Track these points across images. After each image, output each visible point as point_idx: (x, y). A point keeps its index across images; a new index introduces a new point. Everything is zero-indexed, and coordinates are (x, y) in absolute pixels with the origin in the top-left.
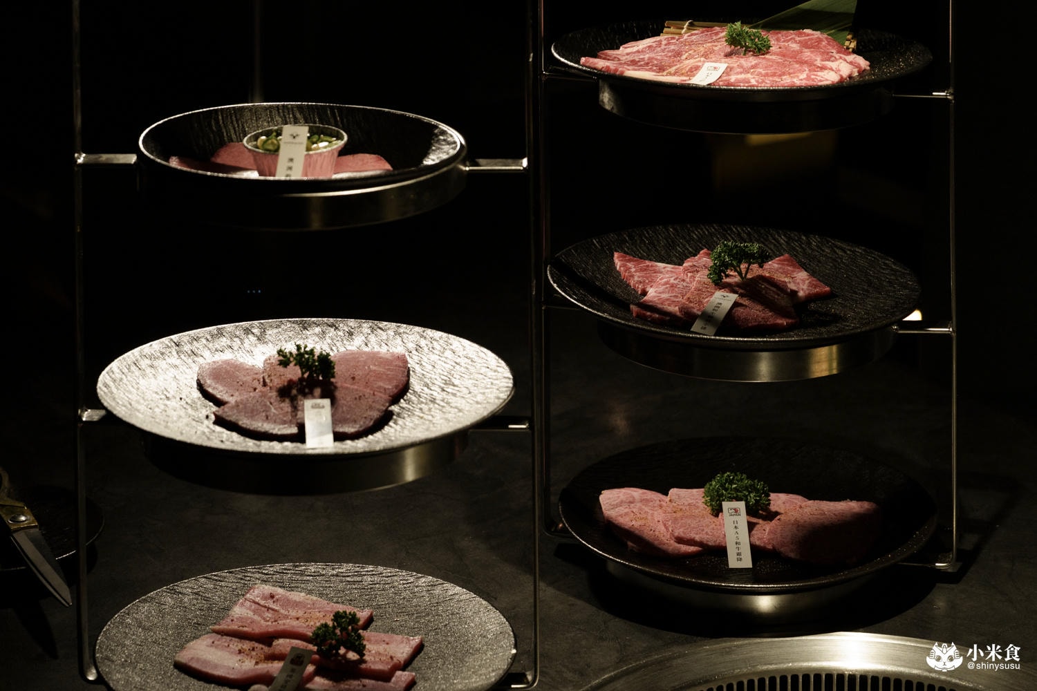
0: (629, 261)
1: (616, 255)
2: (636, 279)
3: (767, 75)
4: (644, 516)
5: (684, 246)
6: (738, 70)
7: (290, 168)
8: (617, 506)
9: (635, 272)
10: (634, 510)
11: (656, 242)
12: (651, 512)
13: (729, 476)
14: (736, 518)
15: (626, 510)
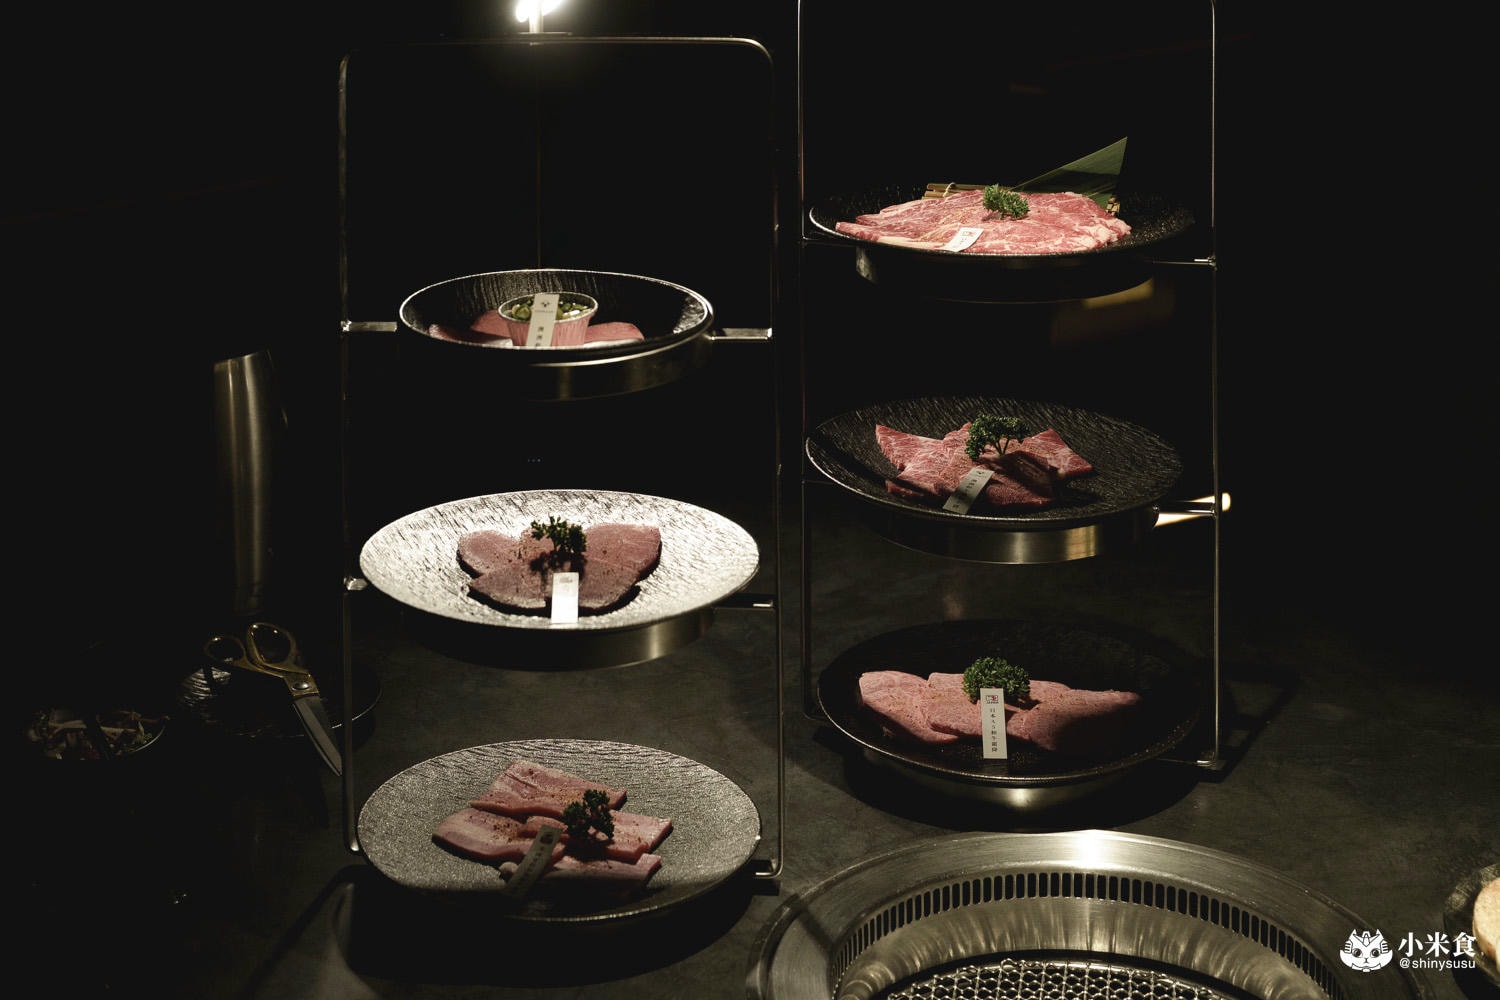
0: (891, 434)
1: (878, 427)
2: (896, 453)
3: (1022, 240)
4: (903, 701)
5: (949, 419)
6: (994, 235)
7: (540, 337)
8: (876, 689)
9: (896, 445)
10: (893, 695)
11: (920, 415)
12: (910, 696)
13: (988, 662)
14: (993, 706)
15: (886, 694)
